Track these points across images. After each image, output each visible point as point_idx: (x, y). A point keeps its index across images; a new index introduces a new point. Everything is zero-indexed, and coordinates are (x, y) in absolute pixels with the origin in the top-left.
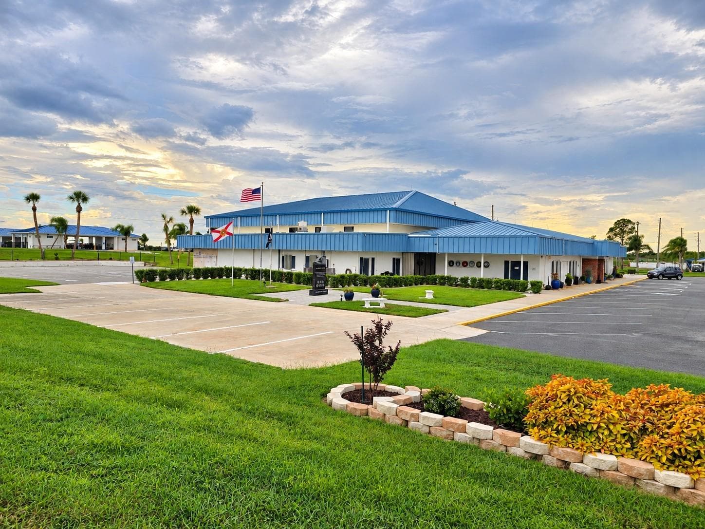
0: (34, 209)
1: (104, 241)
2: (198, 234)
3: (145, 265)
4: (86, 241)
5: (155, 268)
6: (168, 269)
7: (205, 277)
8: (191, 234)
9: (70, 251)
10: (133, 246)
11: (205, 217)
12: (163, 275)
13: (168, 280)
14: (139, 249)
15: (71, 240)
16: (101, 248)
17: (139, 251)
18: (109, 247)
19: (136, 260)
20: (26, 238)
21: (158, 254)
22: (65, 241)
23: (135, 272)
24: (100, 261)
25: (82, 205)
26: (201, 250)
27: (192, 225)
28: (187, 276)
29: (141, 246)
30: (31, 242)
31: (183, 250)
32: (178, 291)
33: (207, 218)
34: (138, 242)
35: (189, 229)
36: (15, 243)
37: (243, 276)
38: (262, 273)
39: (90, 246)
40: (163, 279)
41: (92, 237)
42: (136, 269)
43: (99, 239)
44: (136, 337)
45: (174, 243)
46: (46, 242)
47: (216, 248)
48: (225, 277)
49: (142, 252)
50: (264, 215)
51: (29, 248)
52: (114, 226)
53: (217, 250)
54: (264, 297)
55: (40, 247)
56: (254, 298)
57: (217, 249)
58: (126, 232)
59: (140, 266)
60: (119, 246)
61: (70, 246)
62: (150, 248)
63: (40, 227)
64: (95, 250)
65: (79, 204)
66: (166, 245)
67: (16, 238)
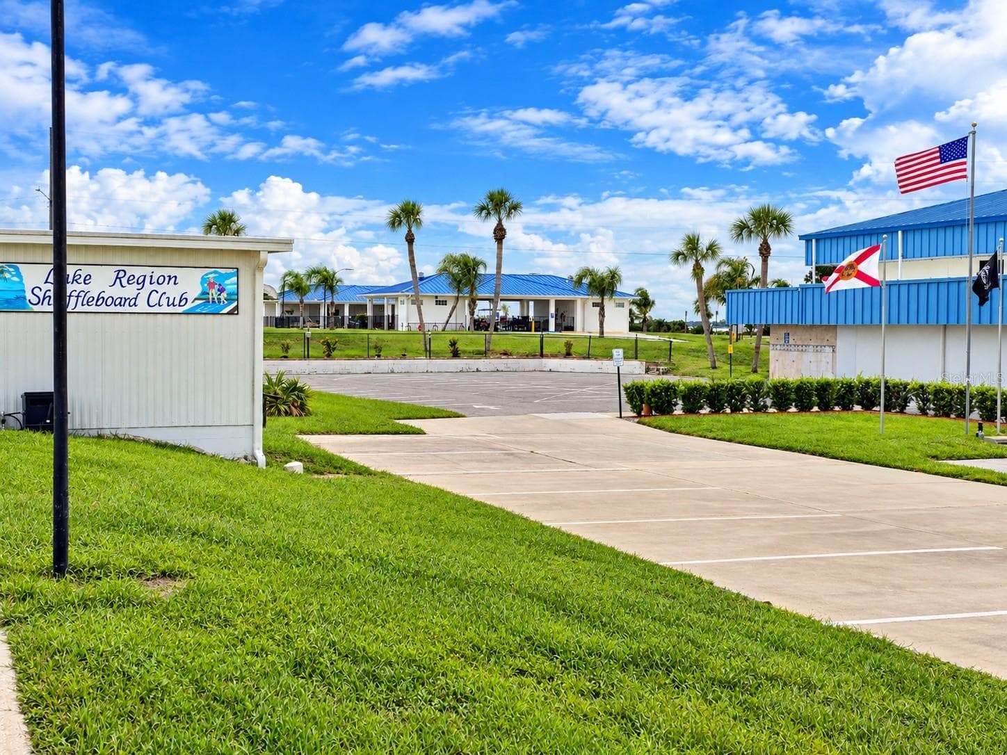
0: (410, 240)
1: (552, 310)
2: (783, 285)
3: (647, 372)
4: (514, 311)
5: (671, 379)
6: (705, 382)
7: (804, 407)
8: (765, 284)
9: (480, 337)
10: (617, 322)
11: (801, 238)
12: (693, 400)
13: (706, 410)
14: (633, 328)
15: (483, 310)
16: (546, 329)
17: (633, 335)
18: (566, 325)
19: (626, 358)
20: (393, 306)
21: (678, 340)
22: (472, 313)
23: (626, 389)
24: (544, 361)
25: (505, 224)
26: (788, 329)
27: (765, 261)
28: (755, 400)
29: (636, 322)
30: (405, 315)
31: (742, 328)
32: (730, 441)
33: (807, 238)
34: (631, 311)
35: (758, 273)
36: (375, 317)
37: (913, 406)
38: (972, 397)
39: (521, 324)
40: (691, 409)
41: (528, 301)
42: (627, 382)
43: (542, 305)
44: (634, 560)
45: (719, 311)
46: (435, 315)
47: (833, 323)
48: (857, 408)
49: (640, 335)
50: (979, 222)
51: (400, 329)
52: (574, 273)
53: (832, 328)
54: (978, 471)
55: (421, 326)
56: (954, 470)
57: (835, 327)
58: (603, 286)
59: (635, 372)
60: (586, 320)
61: (479, 325)
62: (661, 327)
63: (421, 279)
64: (533, 333)
65: (500, 221)
66: (698, 318)
67: (375, 306)
